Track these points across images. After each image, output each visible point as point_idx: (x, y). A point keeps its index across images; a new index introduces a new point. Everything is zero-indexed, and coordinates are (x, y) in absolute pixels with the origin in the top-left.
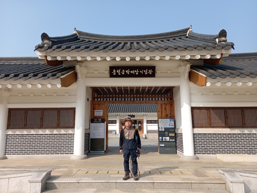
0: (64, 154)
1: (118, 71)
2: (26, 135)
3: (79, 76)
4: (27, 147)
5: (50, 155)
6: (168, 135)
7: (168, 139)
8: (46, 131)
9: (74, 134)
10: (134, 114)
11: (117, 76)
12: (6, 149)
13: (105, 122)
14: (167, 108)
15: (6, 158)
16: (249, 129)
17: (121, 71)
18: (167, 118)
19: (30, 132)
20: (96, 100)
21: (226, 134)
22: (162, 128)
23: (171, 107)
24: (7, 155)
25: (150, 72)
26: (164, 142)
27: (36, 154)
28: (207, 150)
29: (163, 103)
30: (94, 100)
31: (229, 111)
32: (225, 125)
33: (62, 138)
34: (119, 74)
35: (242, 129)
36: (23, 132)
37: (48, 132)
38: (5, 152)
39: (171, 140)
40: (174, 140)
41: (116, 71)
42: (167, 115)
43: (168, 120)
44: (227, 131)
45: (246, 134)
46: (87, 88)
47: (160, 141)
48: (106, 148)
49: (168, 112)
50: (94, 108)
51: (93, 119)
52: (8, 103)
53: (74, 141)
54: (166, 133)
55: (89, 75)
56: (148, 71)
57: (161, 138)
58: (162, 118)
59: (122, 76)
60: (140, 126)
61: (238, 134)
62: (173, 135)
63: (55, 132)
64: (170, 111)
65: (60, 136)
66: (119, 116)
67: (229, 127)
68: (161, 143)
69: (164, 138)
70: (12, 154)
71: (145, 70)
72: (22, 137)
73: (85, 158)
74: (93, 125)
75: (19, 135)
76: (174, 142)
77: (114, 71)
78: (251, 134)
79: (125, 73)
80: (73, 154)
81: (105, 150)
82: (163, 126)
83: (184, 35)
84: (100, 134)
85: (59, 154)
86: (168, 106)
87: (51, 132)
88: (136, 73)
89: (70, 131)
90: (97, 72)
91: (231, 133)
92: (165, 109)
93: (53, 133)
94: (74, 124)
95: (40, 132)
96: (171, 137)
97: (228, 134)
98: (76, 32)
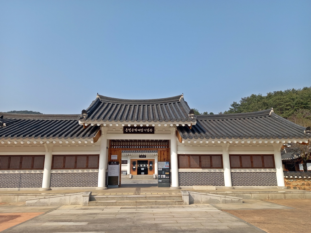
0: (91, 186)
1: (130, 130)
2: (65, 173)
3: (103, 133)
4: (66, 182)
5: (81, 187)
6: (165, 173)
7: (164, 176)
8: (79, 171)
9: (98, 173)
10: (145, 154)
11: (128, 133)
12: (50, 183)
13: (119, 164)
14: (165, 154)
15: (51, 190)
16: (214, 169)
17: (131, 129)
18: (164, 161)
19: (68, 172)
20: (112, 147)
21: (199, 172)
22: (160, 168)
23: (167, 153)
24: (51, 188)
25: (151, 130)
26: (162, 178)
27: (72, 187)
28: (187, 183)
29: (162, 150)
30: (111, 148)
31: (202, 157)
32: (200, 166)
33: (90, 175)
34: (130, 131)
35: (210, 169)
36: (63, 171)
37: (80, 171)
38: (50, 186)
39: (166, 177)
40: (168, 177)
41: (128, 130)
42: (164, 159)
43: (165, 162)
44: (200, 170)
45: (212, 172)
46: (108, 140)
47: (159, 178)
48: (120, 184)
49: (166, 157)
50: (111, 154)
51: (110, 162)
52: (52, 151)
53: (98, 178)
54: (163, 172)
55: (109, 132)
56: (149, 130)
57: (159, 176)
58: (161, 161)
59: (132, 133)
60: (151, 167)
61: (207, 172)
62: (168, 173)
63: (85, 171)
64: (166, 156)
65: (89, 174)
66: (130, 157)
67: (202, 168)
68: (160, 179)
69: (161, 176)
70: (55, 187)
71: (148, 129)
72: (62, 175)
73: (106, 189)
74: (110, 166)
75: (60, 173)
76: (168, 178)
77: (127, 129)
78: (215, 172)
79: (134, 131)
80: (97, 186)
81: (119, 184)
82: (161, 167)
83: (178, 101)
84: (116, 173)
85: (87, 186)
86: (165, 152)
87: (82, 171)
88: (141, 131)
89: (96, 171)
90: (115, 130)
91: (203, 172)
92: (163, 154)
93: (84, 172)
94: (98, 166)
95: (75, 171)
96: (166, 175)
97: (201, 172)
98: (99, 97)
